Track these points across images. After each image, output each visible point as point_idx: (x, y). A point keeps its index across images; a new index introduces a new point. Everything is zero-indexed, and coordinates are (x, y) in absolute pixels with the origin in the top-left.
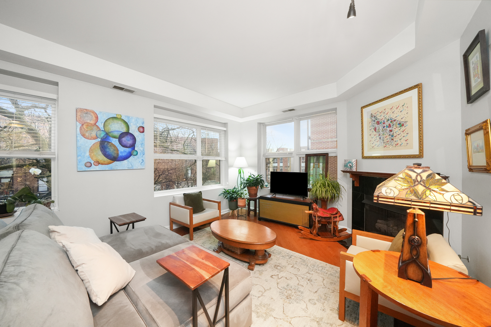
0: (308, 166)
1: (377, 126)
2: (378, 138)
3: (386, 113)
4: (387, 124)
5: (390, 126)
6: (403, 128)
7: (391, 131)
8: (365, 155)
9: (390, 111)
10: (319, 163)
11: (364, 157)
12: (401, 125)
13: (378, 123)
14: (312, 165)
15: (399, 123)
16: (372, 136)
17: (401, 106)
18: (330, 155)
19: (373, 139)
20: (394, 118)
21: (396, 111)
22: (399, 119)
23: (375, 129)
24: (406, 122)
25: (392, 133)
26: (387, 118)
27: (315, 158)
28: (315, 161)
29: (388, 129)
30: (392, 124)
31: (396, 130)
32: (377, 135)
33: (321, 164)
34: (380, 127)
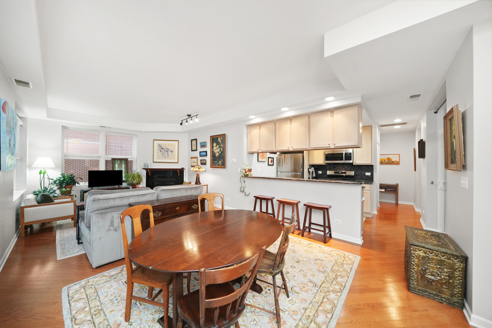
0: (114, 166)
1: (161, 150)
2: (162, 155)
3: (166, 146)
4: (166, 150)
5: (167, 151)
6: (172, 153)
7: (168, 153)
8: (155, 161)
9: (167, 146)
10: (122, 165)
11: (154, 162)
12: (172, 152)
13: (162, 149)
14: (117, 165)
15: (171, 151)
16: (159, 153)
17: (172, 145)
18: (129, 160)
19: (159, 155)
20: (169, 149)
21: (170, 146)
22: (171, 149)
23: (161, 151)
24: (173, 151)
25: (168, 154)
26: (166, 148)
27: (119, 161)
28: (119, 163)
29: (167, 152)
30: (168, 151)
31: (170, 153)
32: (162, 153)
33: (123, 165)
34: (163, 150)
